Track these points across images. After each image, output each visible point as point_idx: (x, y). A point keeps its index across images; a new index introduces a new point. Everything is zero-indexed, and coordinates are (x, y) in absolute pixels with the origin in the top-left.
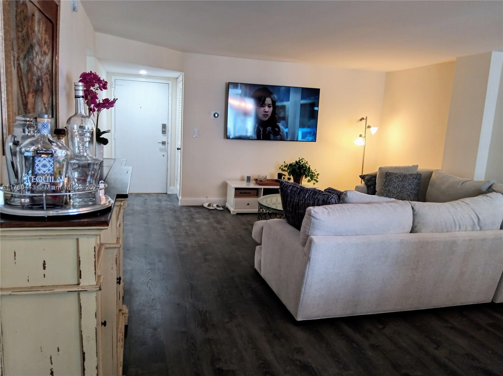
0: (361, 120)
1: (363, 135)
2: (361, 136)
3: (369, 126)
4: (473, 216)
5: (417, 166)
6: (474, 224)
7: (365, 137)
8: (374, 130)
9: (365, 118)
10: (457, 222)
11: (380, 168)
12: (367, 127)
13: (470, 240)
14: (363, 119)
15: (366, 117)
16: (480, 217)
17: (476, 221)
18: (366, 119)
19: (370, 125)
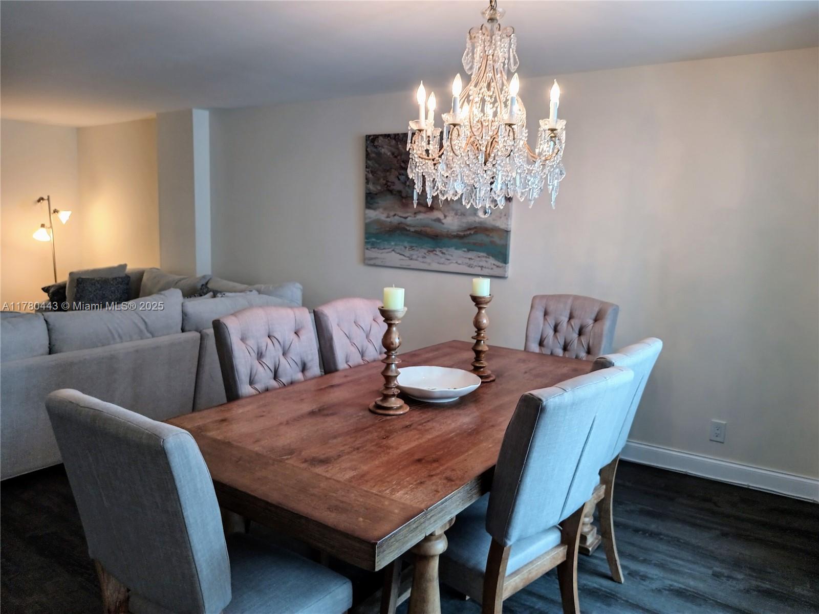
0: (39, 201)
1: (47, 224)
2: (43, 226)
3: (55, 210)
4: (136, 321)
5: (125, 266)
6: (141, 331)
7: (51, 227)
8: (64, 216)
9: (46, 198)
10: (114, 332)
11: (71, 274)
12: (52, 211)
13: (137, 351)
14: (42, 199)
15: (48, 197)
16: (146, 320)
17: (142, 327)
18: (48, 199)
19: (58, 209)
